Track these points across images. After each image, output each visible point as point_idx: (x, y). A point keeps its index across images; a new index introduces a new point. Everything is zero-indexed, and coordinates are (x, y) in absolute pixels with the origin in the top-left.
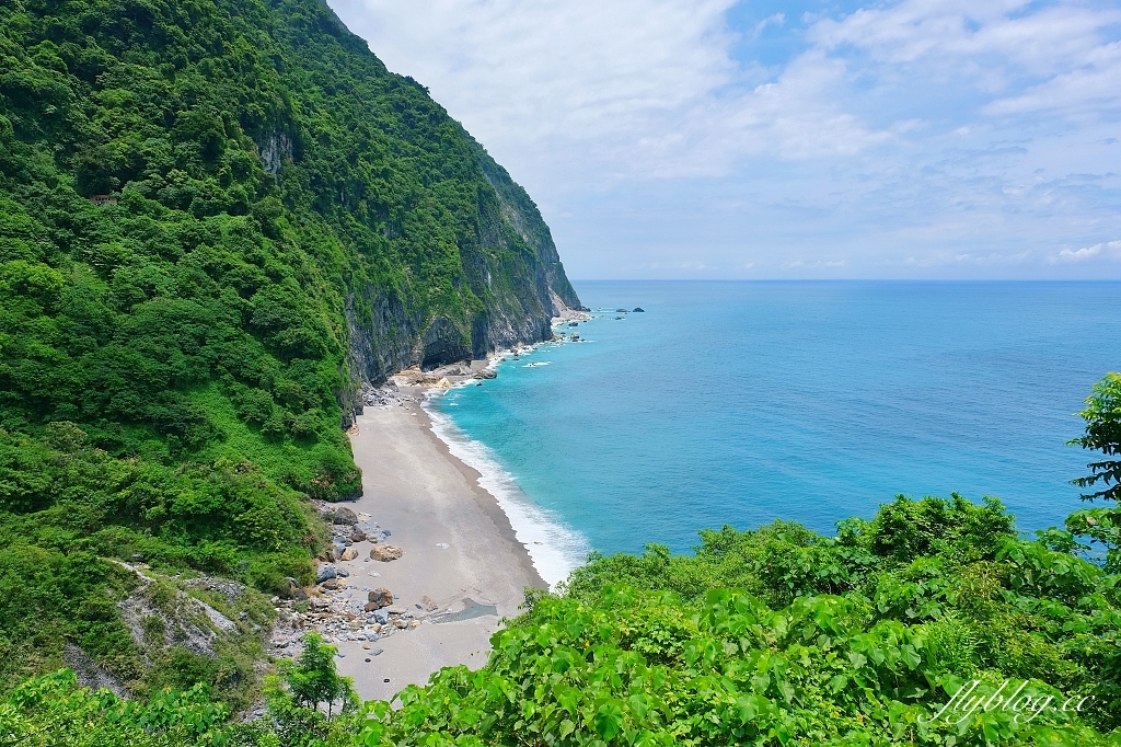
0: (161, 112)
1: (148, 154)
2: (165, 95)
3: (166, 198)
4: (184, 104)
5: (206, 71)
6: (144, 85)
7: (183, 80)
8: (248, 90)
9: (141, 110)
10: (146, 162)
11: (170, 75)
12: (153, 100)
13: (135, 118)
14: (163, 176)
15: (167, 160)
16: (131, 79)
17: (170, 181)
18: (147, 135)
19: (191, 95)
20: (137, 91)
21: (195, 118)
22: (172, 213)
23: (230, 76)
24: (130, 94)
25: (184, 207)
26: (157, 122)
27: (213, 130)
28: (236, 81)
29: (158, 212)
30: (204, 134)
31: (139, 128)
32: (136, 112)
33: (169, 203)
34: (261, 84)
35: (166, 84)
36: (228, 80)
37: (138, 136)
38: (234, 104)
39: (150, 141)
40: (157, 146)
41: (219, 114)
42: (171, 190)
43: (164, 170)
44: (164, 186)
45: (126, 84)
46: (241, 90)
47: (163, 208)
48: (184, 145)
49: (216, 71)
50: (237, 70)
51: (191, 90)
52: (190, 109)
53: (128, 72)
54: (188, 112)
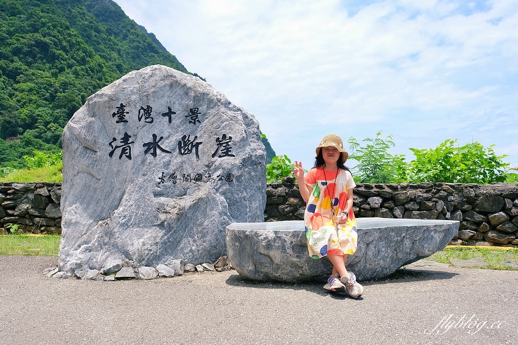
0: (48, 94)
1: (38, 115)
2: (51, 85)
3: (46, 138)
4: (61, 90)
5: (76, 73)
6: (40, 80)
7: (62, 78)
8: (98, 82)
9: (38, 93)
10: (37, 119)
11: (55, 75)
12: (44, 88)
13: (34, 98)
14: (46, 126)
15: (48, 118)
16: (34, 78)
17: (49, 129)
18: (39, 106)
19: (65, 86)
20: (37, 84)
21: (65, 97)
22: (47, 146)
23: (89, 75)
24: (33, 85)
25: (54, 143)
26: (46, 99)
27: (75, 103)
28: (92, 78)
29: (41, 145)
30: (69, 105)
31: (35, 103)
32: (35, 94)
33: (47, 141)
34: (106, 79)
35: (53, 80)
36: (87, 77)
37: (35, 106)
38: (90, 89)
39: (41, 109)
40: (44, 111)
41: (79, 94)
42: (49, 134)
43: (46, 123)
44: (46, 132)
45: (32, 80)
46: (94, 82)
47: (43, 143)
48: (58, 110)
49: (81, 73)
50: (93, 72)
51: (66, 82)
52: (64, 92)
53: (33, 74)
54: (63, 94)
